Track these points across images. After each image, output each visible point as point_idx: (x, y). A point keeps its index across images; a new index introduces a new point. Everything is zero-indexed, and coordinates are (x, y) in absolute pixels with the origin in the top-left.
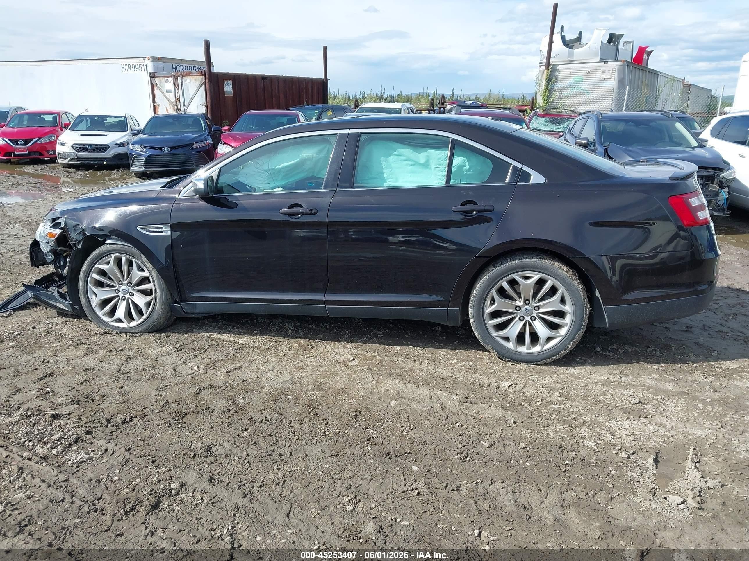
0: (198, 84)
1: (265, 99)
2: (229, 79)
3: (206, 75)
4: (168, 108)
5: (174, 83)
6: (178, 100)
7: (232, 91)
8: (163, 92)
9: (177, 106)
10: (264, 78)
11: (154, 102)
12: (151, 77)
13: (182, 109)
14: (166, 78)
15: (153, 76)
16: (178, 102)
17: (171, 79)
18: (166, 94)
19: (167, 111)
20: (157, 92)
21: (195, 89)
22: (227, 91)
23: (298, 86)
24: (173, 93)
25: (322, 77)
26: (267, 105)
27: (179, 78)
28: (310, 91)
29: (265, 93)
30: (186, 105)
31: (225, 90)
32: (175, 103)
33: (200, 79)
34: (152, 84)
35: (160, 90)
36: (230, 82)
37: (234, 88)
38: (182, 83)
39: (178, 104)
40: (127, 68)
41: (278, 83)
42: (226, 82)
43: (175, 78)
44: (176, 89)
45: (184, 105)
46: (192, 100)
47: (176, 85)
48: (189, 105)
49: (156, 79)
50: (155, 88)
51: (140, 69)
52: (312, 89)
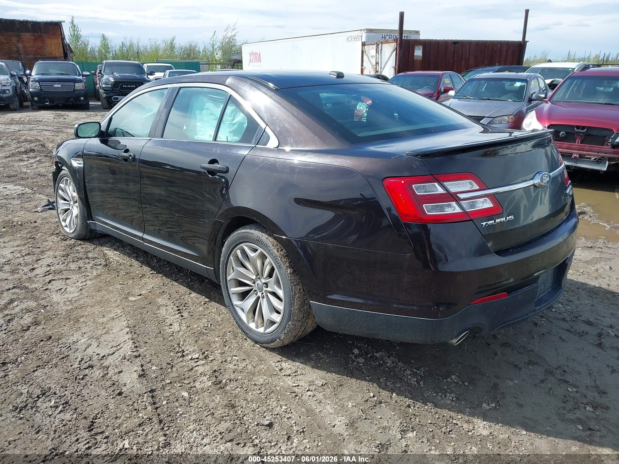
0: (392, 49)
1: (453, 62)
2: (420, 45)
3: (398, 42)
4: (371, 71)
5: (376, 50)
6: (377, 63)
7: (422, 55)
8: (368, 58)
9: (376, 68)
10: (455, 43)
11: (362, 65)
12: (362, 45)
13: (379, 71)
14: (372, 46)
15: (364, 44)
16: (377, 65)
17: (375, 46)
18: (370, 58)
19: (370, 73)
20: (365, 57)
21: (390, 54)
22: (416, 56)
23: (491, 49)
24: (375, 58)
25: (520, 39)
26: (455, 67)
27: (380, 45)
28: (504, 53)
29: (454, 57)
30: (382, 67)
31: (415, 54)
32: (375, 66)
33: (393, 45)
34: (362, 51)
35: (367, 55)
36: (421, 47)
37: (423, 53)
38: (381, 49)
39: (377, 67)
40: (350, 39)
41: (470, 47)
42: (416, 48)
43: (378, 45)
44: (377, 54)
45: (381, 68)
46: (386, 63)
47: (377, 52)
48: (384, 67)
49: (366, 47)
50: (364, 54)
51: (357, 39)
52: (507, 51)
